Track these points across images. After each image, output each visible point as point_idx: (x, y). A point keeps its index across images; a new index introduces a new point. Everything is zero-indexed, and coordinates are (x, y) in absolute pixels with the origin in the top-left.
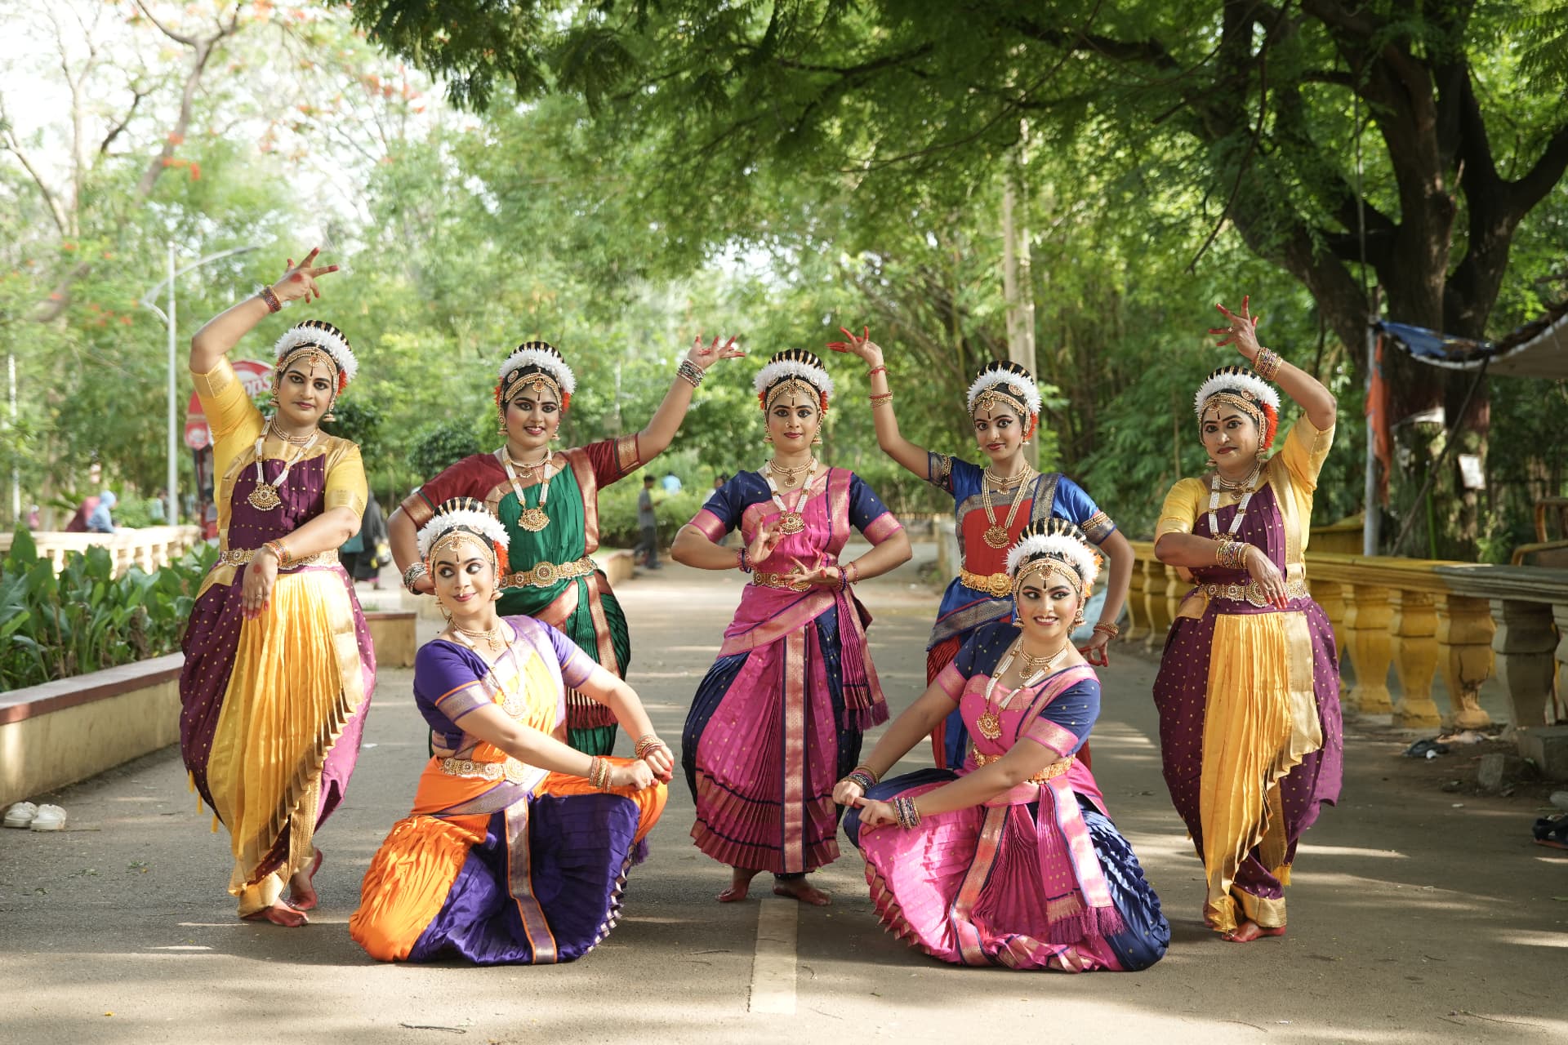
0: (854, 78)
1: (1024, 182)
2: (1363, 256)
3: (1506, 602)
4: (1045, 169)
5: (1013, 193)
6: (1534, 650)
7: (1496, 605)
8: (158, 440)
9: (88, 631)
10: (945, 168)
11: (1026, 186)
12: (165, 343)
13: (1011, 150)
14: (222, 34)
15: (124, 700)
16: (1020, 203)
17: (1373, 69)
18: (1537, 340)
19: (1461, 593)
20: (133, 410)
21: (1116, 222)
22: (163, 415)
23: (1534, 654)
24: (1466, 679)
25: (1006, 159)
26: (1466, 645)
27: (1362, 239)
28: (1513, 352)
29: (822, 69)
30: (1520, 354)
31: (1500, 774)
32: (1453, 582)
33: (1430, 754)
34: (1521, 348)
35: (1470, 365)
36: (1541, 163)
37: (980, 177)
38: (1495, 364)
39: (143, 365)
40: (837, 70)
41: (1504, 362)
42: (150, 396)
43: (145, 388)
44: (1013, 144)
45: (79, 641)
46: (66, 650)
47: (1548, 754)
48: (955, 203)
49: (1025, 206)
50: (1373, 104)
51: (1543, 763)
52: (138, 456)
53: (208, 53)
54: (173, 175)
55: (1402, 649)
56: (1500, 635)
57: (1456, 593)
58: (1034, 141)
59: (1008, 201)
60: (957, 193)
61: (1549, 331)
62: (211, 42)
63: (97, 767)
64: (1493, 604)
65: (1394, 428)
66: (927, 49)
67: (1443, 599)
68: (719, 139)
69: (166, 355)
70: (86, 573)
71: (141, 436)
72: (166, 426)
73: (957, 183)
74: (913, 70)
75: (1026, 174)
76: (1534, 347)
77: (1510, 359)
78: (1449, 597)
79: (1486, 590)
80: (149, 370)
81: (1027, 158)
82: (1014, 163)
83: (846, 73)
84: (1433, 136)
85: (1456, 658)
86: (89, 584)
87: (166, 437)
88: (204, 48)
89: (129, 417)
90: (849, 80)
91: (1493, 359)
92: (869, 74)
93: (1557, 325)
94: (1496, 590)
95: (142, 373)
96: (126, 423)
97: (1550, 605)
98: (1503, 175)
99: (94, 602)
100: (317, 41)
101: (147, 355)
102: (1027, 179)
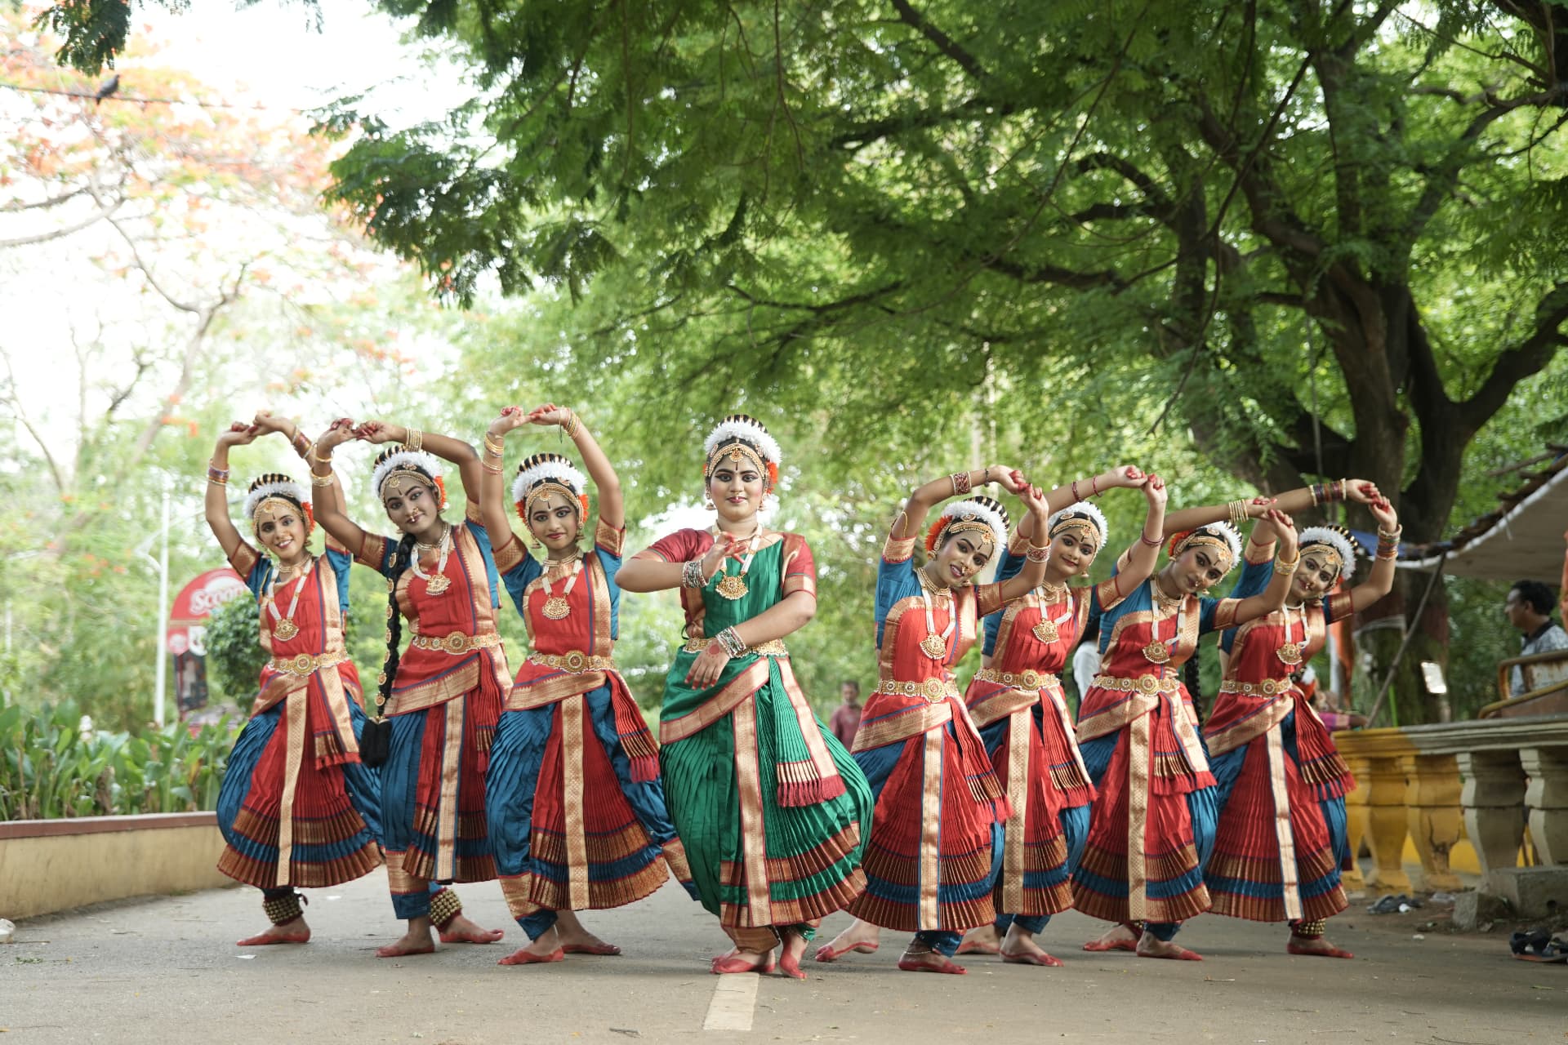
0: (825, 316)
1: (993, 422)
2: (1320, 469)
3: (1473, 753)
4: (1011, 409)
5: (980, 431)
6: (1504, 803)
7: (1464, 761)
8: (147, 688)
9: (52, 777)
10: (916, 406)
11: (993, 424)
12: (157, 593)
13: (978, 390)
14: (225, 301)
15: (84, 840)
16: (987, 441)
17: (1320, 285)
18: (1492, 532)
19: (1428, 752)
20: (123, 659)
21: (1080, 457)
22: (153, 662)
23: (1503, 808)
24: (1437, 842)
25: (975, 397)
26: (1435, 807)
27: (1318, 452)
28: (1469, 547)
29: (796, 306)
30: (1476, 548)
31: (1474, 911)
32: (1420, 741)
33: (1403, 908)
34: (1477, 541)
35: (1429, 562)
36: (1489, 384)
37: (948, 414)
38: (1453, 560)
39: (136, 614)
40: (809, 308)
41: (1462, 557)
42: (141, 644)
43: (136, 637)
44: (979, 383)
45: (43, 787)
46: (29, 794)
47: (1522, 891)
48: (926, 440)
49: (993, 443)
50: (1323, 320)
51: (1517, 900)
52: (126, 704)
53: (210, 319)
54: (171, 433)
55: (1372, 820)
56: (1469, 791)
57: (1423, 752)
58: (1000, 382)
59: (976, 436)
60: (926, 431)
61: (1503, 523)
62: (213, 310)
63: (53, 905)
64: (1460, 758)
65: (1356, 635)
66: (896, 286)
67: (1411, 760)
68: (695, 374)
69: (157, 606)
70: (54, 722)
71: (132, 685)
72: (154, 673)
73: (925, 420)
74: (883, 308)
75: (993, 413)
76: (1490, 539)
77: (1468, 554)
78: (1417, 757)
79: (1454, 744)
80: (140, 618)
81: (994, 398)
82: (981, 402)
83: (820, 310)
84: (1383, 353)
85: (1426, 820)
86: (56, 732)
87: (154, 685)
88: (206, 315)
89: (120, 665)
90: (822, 317)
91: (1450, 555)
92: (840, 312)
93: (1510, 516)
94: (1464, 742)
95: (135, 622)
96: (114, 672)
97: (1516, 752)
98: (1454, 398)
99: (60, 749)
100: (315, 310)
101: (140, 604)
102: (994, 418)
